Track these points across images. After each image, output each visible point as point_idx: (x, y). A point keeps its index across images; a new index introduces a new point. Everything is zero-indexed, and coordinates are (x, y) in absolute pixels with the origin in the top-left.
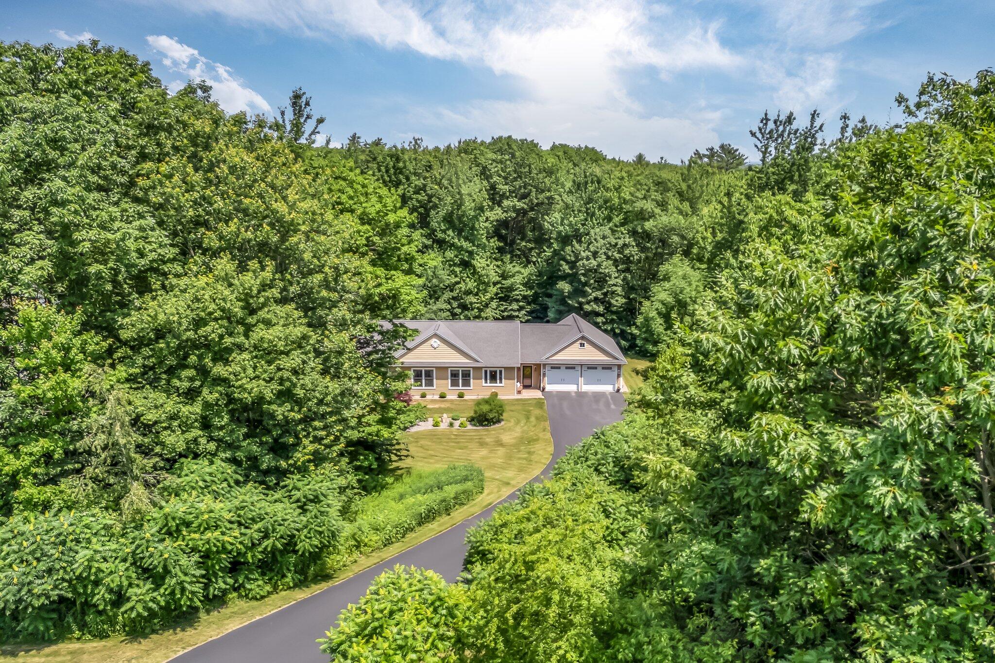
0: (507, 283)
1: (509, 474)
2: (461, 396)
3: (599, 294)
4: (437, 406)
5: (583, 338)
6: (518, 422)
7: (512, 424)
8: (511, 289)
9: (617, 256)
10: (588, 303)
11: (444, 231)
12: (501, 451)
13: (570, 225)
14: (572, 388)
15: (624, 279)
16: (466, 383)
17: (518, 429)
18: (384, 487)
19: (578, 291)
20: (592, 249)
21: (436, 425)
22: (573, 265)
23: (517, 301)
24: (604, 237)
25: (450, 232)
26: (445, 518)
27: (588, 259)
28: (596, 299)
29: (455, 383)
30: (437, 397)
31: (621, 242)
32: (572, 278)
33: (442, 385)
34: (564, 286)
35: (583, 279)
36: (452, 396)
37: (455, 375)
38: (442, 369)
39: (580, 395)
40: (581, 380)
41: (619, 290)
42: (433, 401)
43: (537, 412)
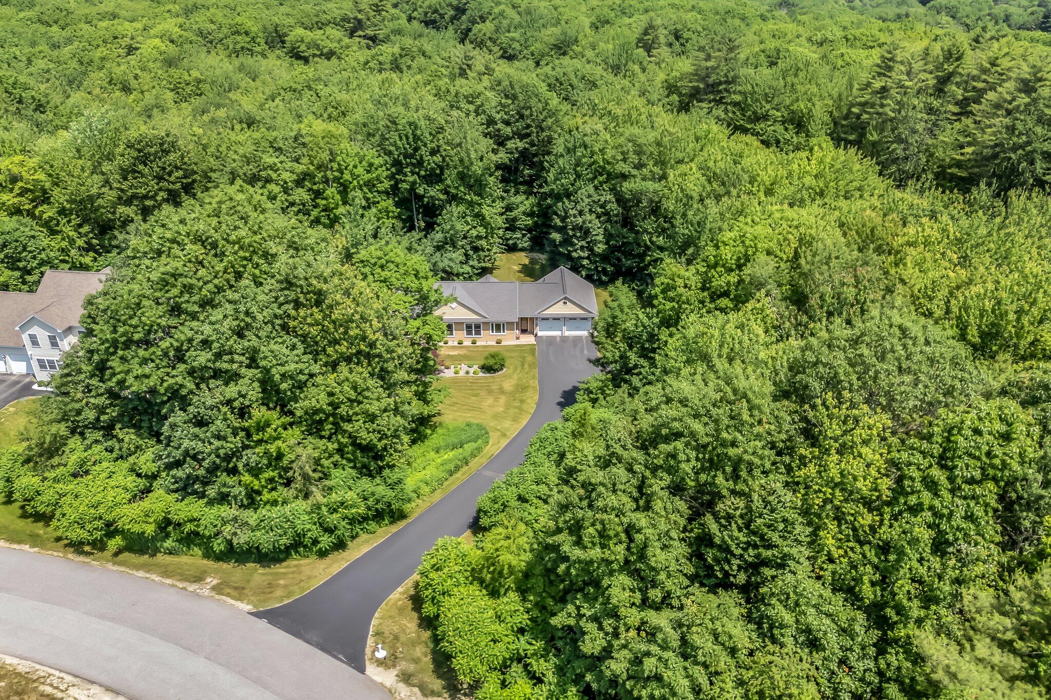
0: (513, 214)
1: (507, 424)
2: (474, 342)
3: (584, 243)
4: (455, 353)
5: (566, 298)
6: (515, 369)
7: (510, 371)
8: (515, 220)
9: (599, 210)
10: (576, 251)
11: (457, 188)
12: (503, 399)
13: (562, 185)
14: (557, 333)
15: (605, 229)
16: (478, 333)
17: (515, 376)
18: (425, 437)
19: (567, 241)
20: (579, 208)
21: (456, 373)
22: (563, 219)
23: (520, 229)
24: (589, 196)
25: (462, 189)
26: (465, 468)
27: (575, 216)
28: (582, 248)
29: (469, 333)
30: (456, 344)
31: (603, 199)
32: (562, 230)
33: (460, 335)
34: (556, 236)
35: (571, 233)
36: (467, 343)
37: (469, 327)
38: (459, 324)
39: (564, 339)
40: (564, 328)
41: (600, 238)
42: (453, 347)
43: (529, 359)
